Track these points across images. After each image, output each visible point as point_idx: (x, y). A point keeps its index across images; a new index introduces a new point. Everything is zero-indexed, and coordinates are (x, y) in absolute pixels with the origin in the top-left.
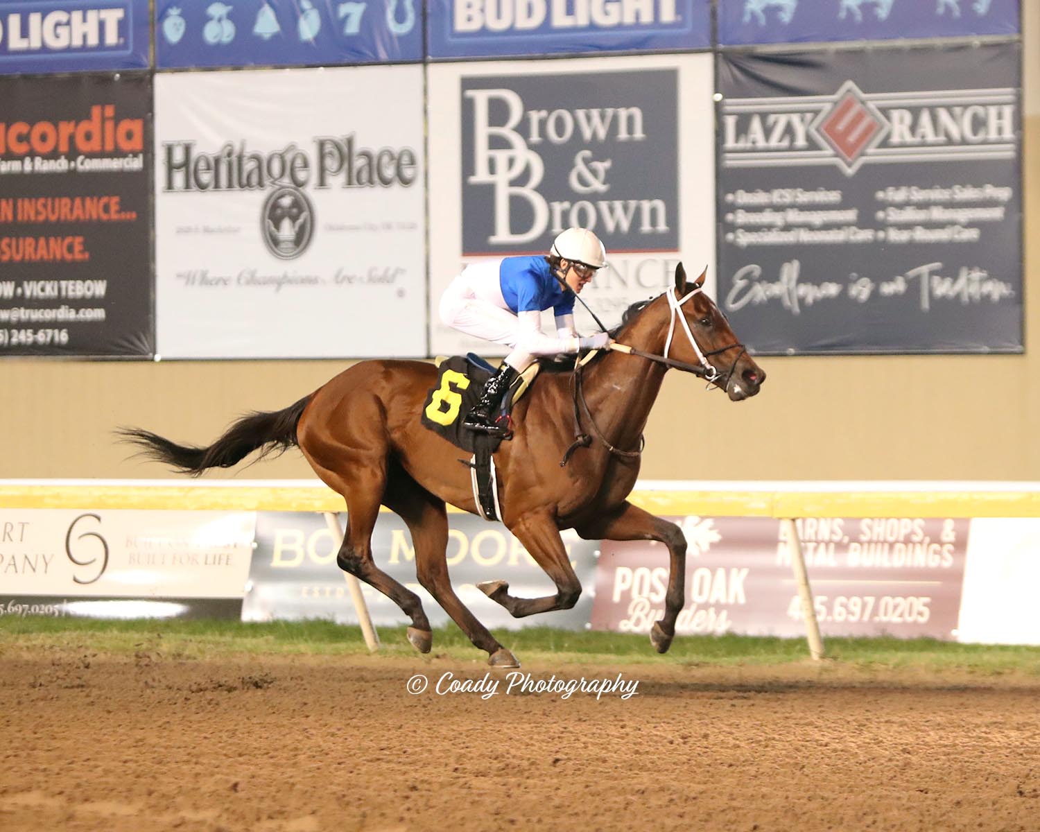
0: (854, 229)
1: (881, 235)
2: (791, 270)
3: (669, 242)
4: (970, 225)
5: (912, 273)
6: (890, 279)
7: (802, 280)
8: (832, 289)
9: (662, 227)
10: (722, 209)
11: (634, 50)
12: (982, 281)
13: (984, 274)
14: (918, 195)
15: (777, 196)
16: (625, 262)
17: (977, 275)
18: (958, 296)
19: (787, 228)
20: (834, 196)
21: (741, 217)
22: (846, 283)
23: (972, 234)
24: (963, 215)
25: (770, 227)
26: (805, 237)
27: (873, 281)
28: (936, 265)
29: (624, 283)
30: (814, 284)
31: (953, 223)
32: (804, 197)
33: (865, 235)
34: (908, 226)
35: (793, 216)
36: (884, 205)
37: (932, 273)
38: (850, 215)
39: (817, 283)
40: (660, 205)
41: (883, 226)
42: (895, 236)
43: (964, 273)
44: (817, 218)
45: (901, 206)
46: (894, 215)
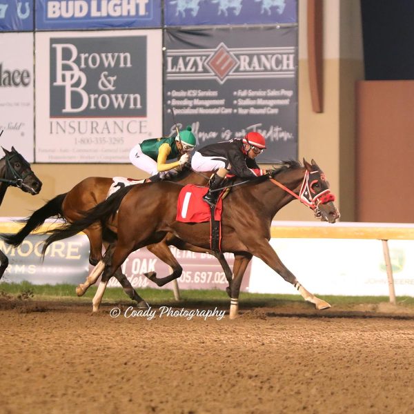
0: (223, 108)
1: (235, 111)
2: (195, 126)
3: (142, 113)
4: (274, 107)
5: (249, 128)
6: (240, 131)
7: (200, 130)
8: (214, 135)
9: (139, 106)
10: (165, 98)
11: (127, 27)
12: (279, 132)
13: (280, 129)
14: (252, 93)
15: (190, 93)
16: (123, 122)
17: (277, 129)
18: (269, 138)
19: (194, 107)
20: (215, 93)
21: (174, 102)
22: (220, 132)
23: (275, 111)
24: (271, 103)
25: (186, 107)
26: (202, 111)
27: (231, 131)
28: (260, 125)
29: (122, 131)
30: (205, 132)
31: (267, 106)
32: (202, 94)
33: (228, 111)
34: (247, 107)
35: (197, 102)
36: (237, 98)
37: (257, 128)
38: (222, 102)
39: (207, 132)
40: (138, 96)
41: (236, 107)
42: (241, 111)
43: (272, 128)
44: (207, 103)
45: (244, 98)
46: (241, 102)
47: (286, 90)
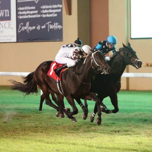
0: (37, 15)
1: (41, 16)
2: (28, 24)
4: (56, 13)
5: (46, 24)
6: (43, 25)
7: (29, 26)
8: (34, 28)
9: (8, 15)
10: (17, 11)
12: (58, 25)
13: (58, 24)
14: (47, 7)
15: (27, 8)
16: (3, 23)
17: (57, 24)
18: (54, 28)
19: (27, 15)
20: (34, 8)
21: (20, 13)
22: (36, 26)
23: (56, 15)
24: (54, 11)
25: (24, 15)
26: (30, 16)
27: (40, 26)
28: (50, 22)
29: (3, 27)
30: (31, 27)
31: (53, 13)
32: (30, 8)
33: (39, 16)
34: (45, 14)
35: (28, 12)
36: (42, 9)
37: (50, 24)
38: (36, 12)
41: (42, 14)
42: (44, 16)
43: (55, 23)
44: (32, 12)
45: (45, 9)
46: (44, 12)
47: (60, 5)
